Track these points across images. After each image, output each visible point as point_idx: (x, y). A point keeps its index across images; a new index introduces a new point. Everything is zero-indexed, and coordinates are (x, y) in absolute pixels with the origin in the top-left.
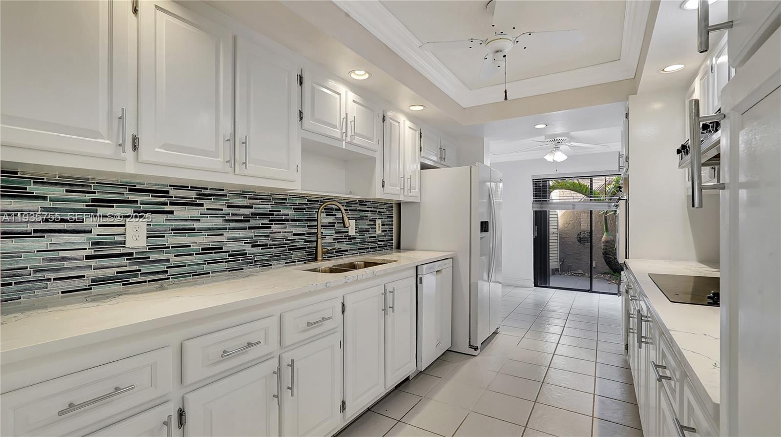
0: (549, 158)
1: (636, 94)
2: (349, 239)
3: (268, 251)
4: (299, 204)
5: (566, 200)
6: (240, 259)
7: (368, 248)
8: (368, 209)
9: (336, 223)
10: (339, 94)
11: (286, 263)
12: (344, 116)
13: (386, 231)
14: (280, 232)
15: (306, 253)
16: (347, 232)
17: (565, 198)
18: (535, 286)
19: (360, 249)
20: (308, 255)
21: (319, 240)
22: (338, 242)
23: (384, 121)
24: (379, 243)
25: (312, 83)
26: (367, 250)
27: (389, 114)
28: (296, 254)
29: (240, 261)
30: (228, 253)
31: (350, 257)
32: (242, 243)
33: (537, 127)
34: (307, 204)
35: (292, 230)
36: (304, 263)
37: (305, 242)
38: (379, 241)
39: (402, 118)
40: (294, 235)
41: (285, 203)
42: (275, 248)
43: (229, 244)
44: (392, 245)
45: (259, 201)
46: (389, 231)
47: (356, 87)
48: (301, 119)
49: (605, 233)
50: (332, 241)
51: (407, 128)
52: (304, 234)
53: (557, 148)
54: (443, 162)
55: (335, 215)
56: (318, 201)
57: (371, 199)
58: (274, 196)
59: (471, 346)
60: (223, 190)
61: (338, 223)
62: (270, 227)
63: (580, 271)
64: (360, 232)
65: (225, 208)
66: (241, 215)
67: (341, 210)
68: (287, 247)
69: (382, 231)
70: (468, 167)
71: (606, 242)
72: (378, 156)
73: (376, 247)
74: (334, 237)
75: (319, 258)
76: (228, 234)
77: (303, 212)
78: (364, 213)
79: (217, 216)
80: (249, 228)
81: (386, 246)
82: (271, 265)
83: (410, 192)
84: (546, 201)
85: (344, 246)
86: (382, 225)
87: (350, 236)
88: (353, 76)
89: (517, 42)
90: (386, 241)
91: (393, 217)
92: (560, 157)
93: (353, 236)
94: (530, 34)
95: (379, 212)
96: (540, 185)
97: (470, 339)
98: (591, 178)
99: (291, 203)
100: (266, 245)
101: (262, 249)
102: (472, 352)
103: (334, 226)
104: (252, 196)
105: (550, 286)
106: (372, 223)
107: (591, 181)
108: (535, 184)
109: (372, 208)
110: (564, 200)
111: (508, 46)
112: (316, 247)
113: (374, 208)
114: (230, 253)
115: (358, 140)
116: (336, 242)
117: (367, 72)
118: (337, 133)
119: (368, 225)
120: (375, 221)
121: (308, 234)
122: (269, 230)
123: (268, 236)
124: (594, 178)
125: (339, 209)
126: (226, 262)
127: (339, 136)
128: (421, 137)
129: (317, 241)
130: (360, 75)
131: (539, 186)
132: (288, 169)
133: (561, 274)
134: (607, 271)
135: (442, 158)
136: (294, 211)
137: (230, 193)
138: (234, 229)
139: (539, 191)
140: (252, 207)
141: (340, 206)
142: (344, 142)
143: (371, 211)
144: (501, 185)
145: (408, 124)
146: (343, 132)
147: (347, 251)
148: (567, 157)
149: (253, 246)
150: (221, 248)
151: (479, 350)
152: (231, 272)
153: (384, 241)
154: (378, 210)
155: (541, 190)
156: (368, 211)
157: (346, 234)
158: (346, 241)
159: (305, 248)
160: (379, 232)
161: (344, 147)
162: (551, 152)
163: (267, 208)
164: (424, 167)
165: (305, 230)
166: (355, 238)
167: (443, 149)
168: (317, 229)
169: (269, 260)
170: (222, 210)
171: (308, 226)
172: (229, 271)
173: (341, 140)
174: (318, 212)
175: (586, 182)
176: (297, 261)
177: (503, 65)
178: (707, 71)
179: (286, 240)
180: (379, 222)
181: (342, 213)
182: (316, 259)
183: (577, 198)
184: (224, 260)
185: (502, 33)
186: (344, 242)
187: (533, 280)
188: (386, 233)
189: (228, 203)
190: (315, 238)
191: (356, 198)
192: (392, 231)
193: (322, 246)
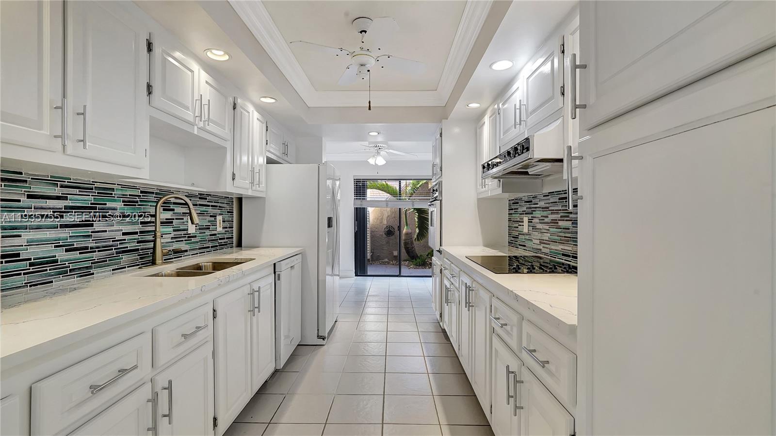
0: (372, 161)
1: (447, 119)
2: (188, 237)
3: (89, 256)
4: (130, 195)
5: (376, 199)
6: (48, 268)
7: (208, 247)
8: (208, 204)
9: (174, 219)
10: (192, 71)
11: (113, 270)
12: (196, 97)
13: (226, 228)
14: (106, 231)
15: (138, 255)
16: (187, 230)
17: (375, 197)
18: (356, 276)
19: (200, 249)
20: (141, 258)
21: (158, 240)
22: (176, 241)
23: (234, 108)
24: (220, 241)
25: (163, 53)
26: (208, 250)
27: (239, 101)
28: (125, 258)
29: (48, 271)
30: (28, 262)
31: (190, 258)
32: (51, 247)
33: (370, 134)
34: (140, 196)
35: (121, 227)
36: (140, 268)
37: (138, 242)
38: (220, 239)
39: (251, 108)
40: (124, 234)
41: (112, 194)
42: (99, 251)
43: (31, 250)
44: (233, 243)
45: (77, 191)
46: (229, 227)
47: (211, 68)
48: (150, 93)
49: (405, 227)
50: (170, 240)
51: (255, 119)
52: (136, 233)
53: (378, 153)
54: (285, 158)
55: (173, 210)
56: (153, 193)
57: (211, 192)
58: (97, 185)
59: (319, 337)
60: (21, 173)
61: (176, 219)
62: (92, 225)
63: (386, 260)
64: (200, 229)
65: (23, 199)
66: (50, 209)
67: (188, 205)
68: (115, 249)
69: (223, 228)
70: (316, 166)
71: (407, 234)
72: (228, 145)
73: (217, 246)
74: (172, 235)
75: (159, 261)
76: (27, 235)
77: (135, 205)
78: (204, 208)
79: (10, 210)
80: (62, 226)
81: (226, 245)
82: (93, 274)
83: (259, 187)
84: (364, 199)
85: (183, 246)
86: (223, 221)
87: (190, 234)
88: (209, 54)
89: (378, 60)
90: (227, 238)
91: (233, 212)
92: (381, 161)
93: (193, 234)
94: (389, 57)
95: (220, 207)
96: (361, 185)
97: (318, 330)
98: (400, 180)
99: (119, 195)
100: (87, 248)
101: (80, 253)
102: (321, 342)
103: (172, 222)
104: (66, 183)
105: (368, 274)
106: (213, 219)
107: (400, 183)
108: (356, 183)
109: (212, 202)
110: (373, 199)
111: (371, 63)
112: (154, 248)
113: (215, 202)
114: (32, 261)
115: (211, 127)
116: (174, 242)
117: (226, 53)
118: (189, 116)
119: (209, 221)
120: (216, 216)
121: (141, 232)
122: (90, 229)
123: (89, 236)
124: (402, 181)
125: (186, 204)
126: (24, 274)
127: (191, 119)
128: (267, 130)
129: (155, 241)
130: (218, 55)
131: (359, 186)
132: (135, 153)
133: (371, 264)
134: (406, 259)
135: (285, 154)
136: (124, 205)
137: (32, 179)
138: (39, 228)
139: (359, 190)
140: (66, 198)
141: (187, 200)
142: (196, 127)
143: (212, 206)
144: (338, 183)
145: (256, 115)
146: (196, 115)
147: (186, 251)
148: (385, 162)
149: (67, 251)
150: (18, 255)
151: (326, 339)
152: (33, 287)
153: (224, 239)
154: (218, 205)
155: (360, 188)
156: (209, 206)
157: (185, 232)
158: (185, 240)
159: (138, 250)
160: (220, 229)
161: (196, 133)
162: (374, 156)
163: (88, 199)
164: (270, 161)
165: (138, 228)
166: (196, 237)
167: (286, 144)
168: (156, 226)
169: (90, 267)
170: (19, 201)
171: (142, 223)
172: (30, 286)
173: (192, 124)
174: (156, 207)
175: (395, 185)
176: (128, 267)
177: (367, 78)
178: (495, 112)
179: (113, 241)
180: (219, 218)
181: (189, 207)
182: (153, 263)
183: (384, 197)
184: (22, 272)
185: (368, 50)
186: (183, 241)
187: (354, 270)
188: (226, 230)
189: (29, 192)
190: (151, 238)
191: (196, 191)
192: (233, 227)
193: (162, 247)
